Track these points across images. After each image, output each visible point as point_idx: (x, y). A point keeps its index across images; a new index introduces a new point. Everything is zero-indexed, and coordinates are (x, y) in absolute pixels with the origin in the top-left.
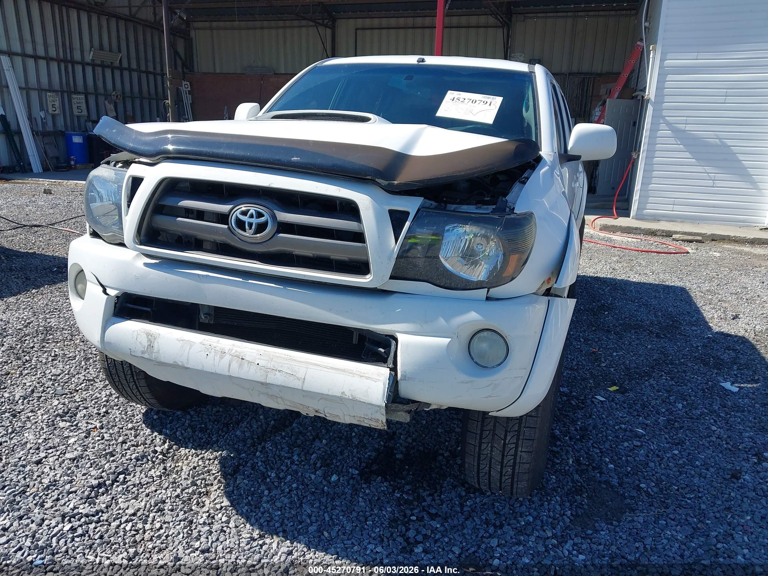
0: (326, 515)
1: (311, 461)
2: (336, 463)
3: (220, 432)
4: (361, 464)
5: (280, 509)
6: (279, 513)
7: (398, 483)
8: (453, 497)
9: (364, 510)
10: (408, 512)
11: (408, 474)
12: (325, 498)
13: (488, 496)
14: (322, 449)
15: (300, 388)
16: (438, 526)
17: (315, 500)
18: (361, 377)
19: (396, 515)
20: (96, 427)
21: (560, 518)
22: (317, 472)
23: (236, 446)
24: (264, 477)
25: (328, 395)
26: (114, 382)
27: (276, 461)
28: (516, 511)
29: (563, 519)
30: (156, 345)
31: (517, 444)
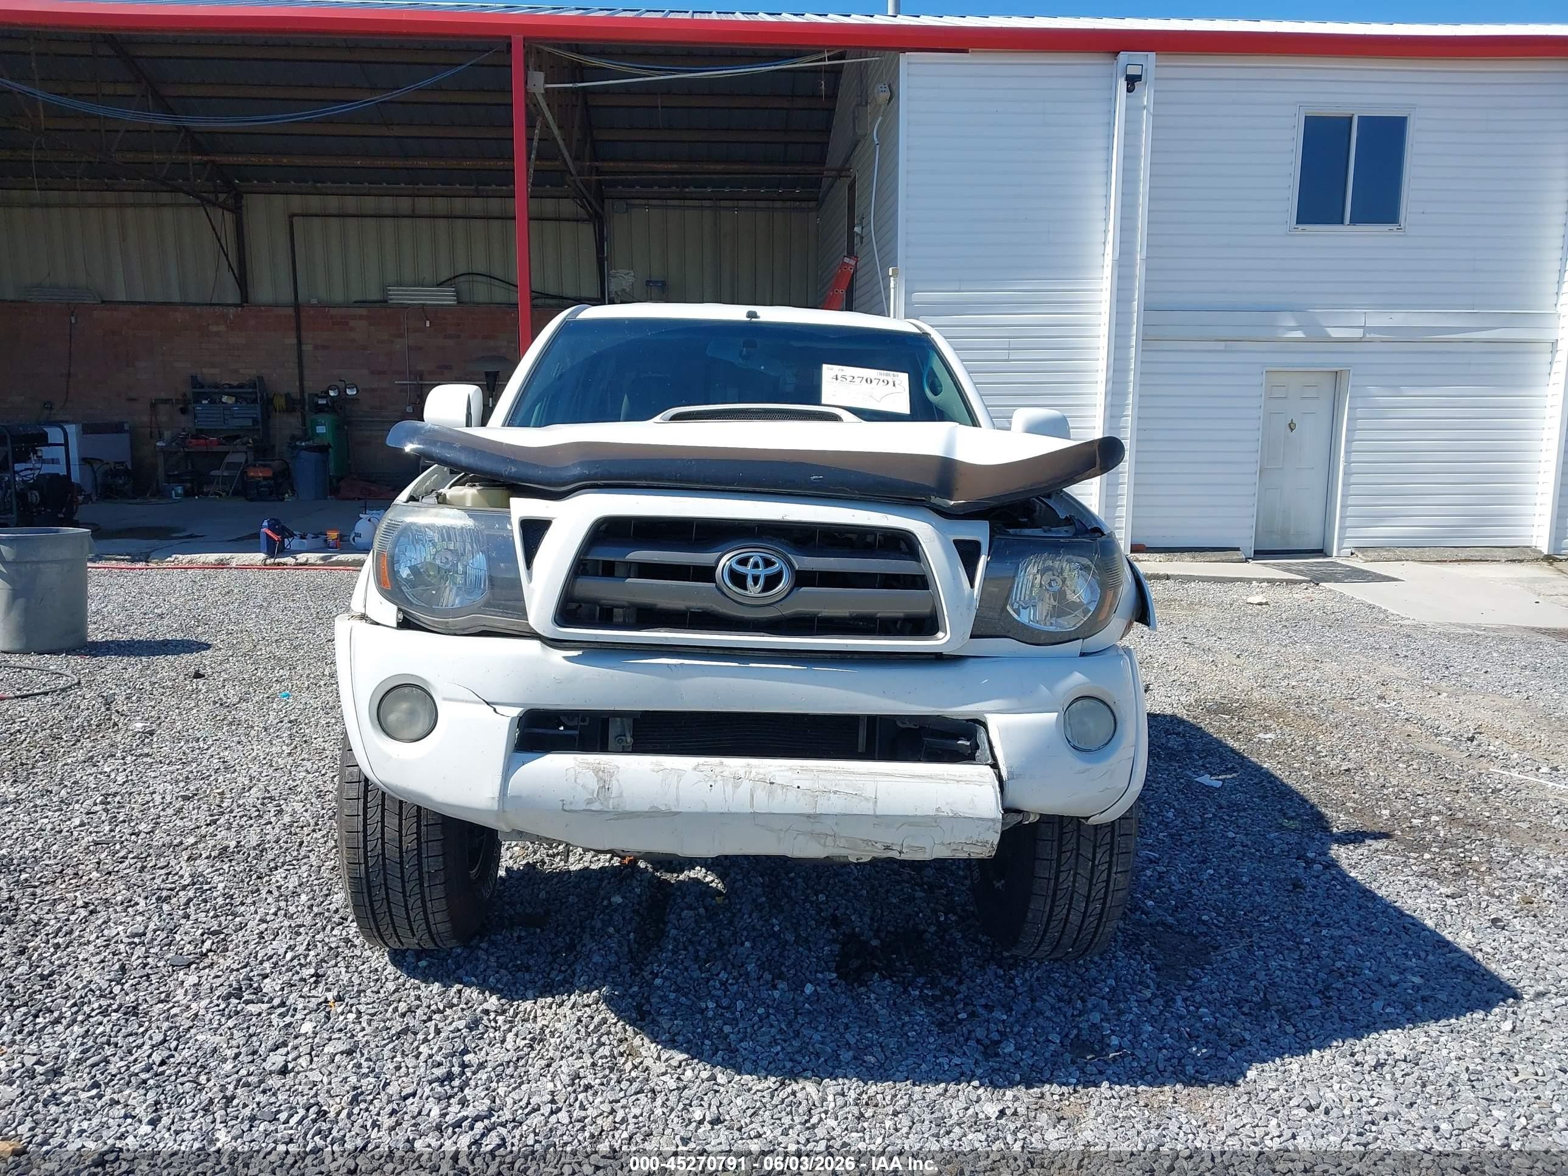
15: (872, 813)
25: (916, 816)
30: (614, 786)
31: (1110, 863)
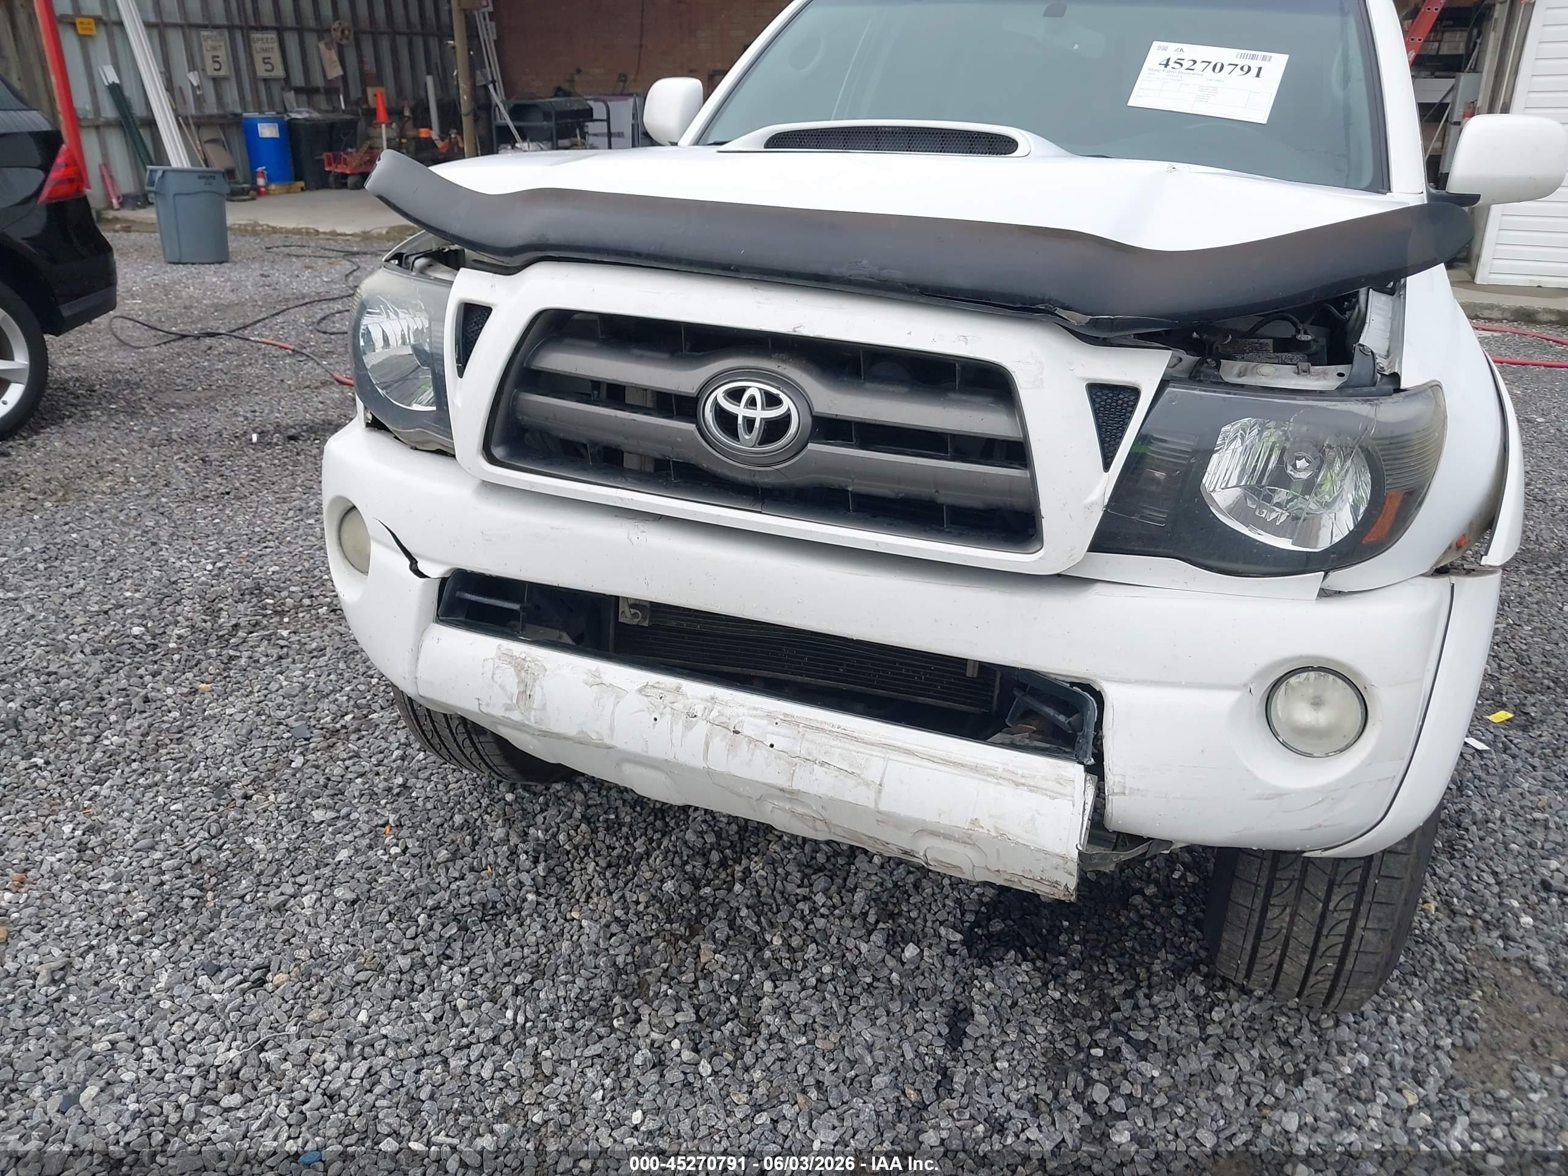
0: (906, 1046)
1: (855, 906)
2: (909, 912)
3: (650, 832)
4: (963, 915)
5: (804, 1029)
6: (804, 1040)
7: (1054, 965)
8: (1180, 1000)
9: (986, 1032)
10: (1085, 1040)
11: (1071, 942)
12: (899, 1003)
13: (1260, 999)
14: (874, 878)
15: (872, 805)
16: (1156, 1073)
17: (876, 1007)
18: (1017, 784)
19: (1058, 1046)
20: (387, 823)
21: (1431, 1057)
22: (873, 938)
23: (688, 868)
24: (759, 945)
25: (937, 824)
26: (423, 732)
27: (778, 906)
28: (1327, 1038)
29: (1437, 1059)
30: (537, 693)
31: (1355, 912)
